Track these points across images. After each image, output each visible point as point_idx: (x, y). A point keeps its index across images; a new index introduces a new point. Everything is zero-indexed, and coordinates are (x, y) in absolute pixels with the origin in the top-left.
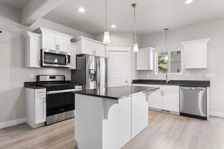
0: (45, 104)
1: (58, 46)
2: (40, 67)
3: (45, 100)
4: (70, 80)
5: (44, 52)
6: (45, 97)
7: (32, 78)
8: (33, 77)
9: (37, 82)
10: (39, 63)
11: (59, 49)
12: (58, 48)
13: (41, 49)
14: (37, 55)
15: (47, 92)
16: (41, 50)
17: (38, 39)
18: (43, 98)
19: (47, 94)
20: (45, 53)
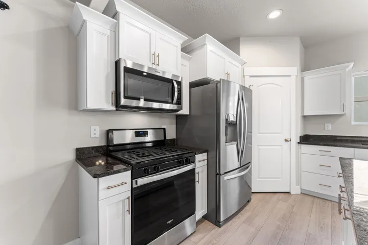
0: (128, 218)
1: (157, 58)
2: (114, 108)
3: (128, 205)
4: (175, 138)
5: (125, 67)
6: (128, 198)
7: (94, 137)
8: (97, 135)
9: (108, 146)
10: (110, 98)
11: (158, 65)
12: (156, 63)
13: (117, 59)
14: (107, 77)
15: (134, 181)
16: (117, 64)
17: (108, 32)
18: (123, 201)
19: (134, 186)
20: (127, 70)
